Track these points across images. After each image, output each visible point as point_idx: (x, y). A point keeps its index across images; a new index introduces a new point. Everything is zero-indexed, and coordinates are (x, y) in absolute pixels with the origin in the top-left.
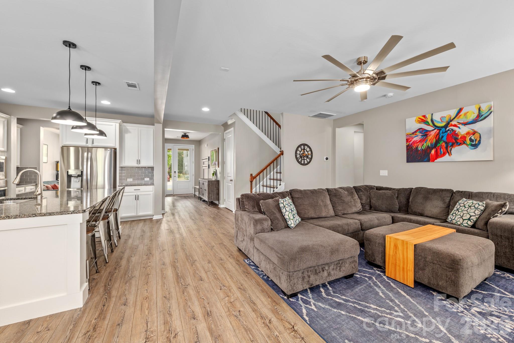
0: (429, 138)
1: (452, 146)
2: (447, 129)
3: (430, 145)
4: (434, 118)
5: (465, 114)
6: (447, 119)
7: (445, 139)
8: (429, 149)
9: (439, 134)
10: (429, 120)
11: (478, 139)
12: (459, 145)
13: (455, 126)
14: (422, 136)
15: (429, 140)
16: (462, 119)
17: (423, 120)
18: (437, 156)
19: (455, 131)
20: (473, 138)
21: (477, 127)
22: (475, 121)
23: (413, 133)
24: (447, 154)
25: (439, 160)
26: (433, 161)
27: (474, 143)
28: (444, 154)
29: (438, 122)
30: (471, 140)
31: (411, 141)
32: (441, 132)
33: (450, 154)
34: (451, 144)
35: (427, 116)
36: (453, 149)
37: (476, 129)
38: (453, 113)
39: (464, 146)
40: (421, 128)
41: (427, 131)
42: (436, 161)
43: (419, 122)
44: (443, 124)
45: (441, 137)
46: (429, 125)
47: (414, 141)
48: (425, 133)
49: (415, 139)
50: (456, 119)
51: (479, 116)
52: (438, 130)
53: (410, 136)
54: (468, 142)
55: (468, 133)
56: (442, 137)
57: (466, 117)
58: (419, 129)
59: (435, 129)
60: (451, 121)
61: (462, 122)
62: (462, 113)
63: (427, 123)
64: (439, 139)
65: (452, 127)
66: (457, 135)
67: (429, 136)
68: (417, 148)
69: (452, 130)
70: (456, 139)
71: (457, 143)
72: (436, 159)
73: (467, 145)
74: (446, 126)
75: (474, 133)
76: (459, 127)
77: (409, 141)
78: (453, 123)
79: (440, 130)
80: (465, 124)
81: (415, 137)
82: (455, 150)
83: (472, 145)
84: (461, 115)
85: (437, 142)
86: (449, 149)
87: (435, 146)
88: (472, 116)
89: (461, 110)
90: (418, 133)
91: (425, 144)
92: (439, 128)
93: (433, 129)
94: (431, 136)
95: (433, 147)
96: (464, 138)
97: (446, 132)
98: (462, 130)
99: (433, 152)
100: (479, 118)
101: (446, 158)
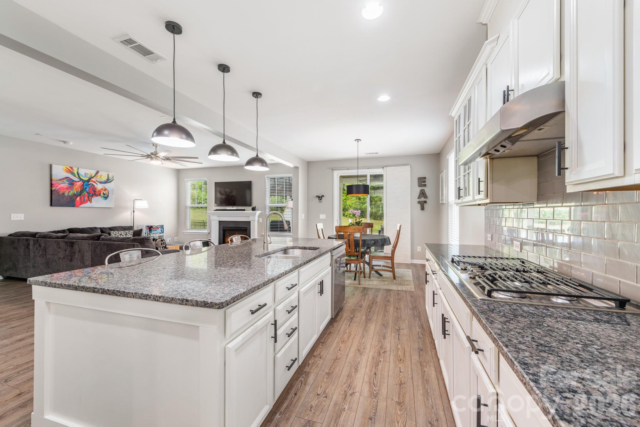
0: (76, 187)
1: (92, 196)
2: (89, 183)
3: (75, 193)
4: (80, 172)
5: (101, 176)
6: (89, 176)
7: (87, 190)
8: (75, 196)
9: (83, 185)
10: (76, 173)
11: (107, 194)
12: (97, 196)
13: (94, 182)
14: (69, 184)
15: (75, 189)
16: (98, 178)
17: (70, 171)
18: (82, 202)
19: (94, 186)
20: (104, 193)
21: (107, 186)
22: (105, 182)
23: (60, 180)
24: (89, 202)
25: (83, 205)
26: (78, 206)
27: (105, 196)
28: (87, 202)
29: (82, 176)
30: (104, 194)
31: (57, 186)
32: (85, 184)
33: (91, 202)
34: (91, 194)
35: (74, 168)
36: (93, 198)
37: (106, 187)
38: (93, 173)
39: (100, 197)
40: (68, 177)
41: (74, 181)
42: (80, 206)
43: (67, 172)
44: (86, 179)
45: (84, 188)
46: (75, 176)
47: (61, 187)
48: (72, 183)
49: (62, 185)
50: (95, 177)
51: (108, 179)
52: (82, 182)
53: (57, 181)
54: (102, 195)
55: (102, 189)
56: (86, 188)
57: (101, 178)
58: (67, 178)
59: (80, 181)
60: (92, 178)
61: (99, 181)
62: (99, 174)
63: (74, 175)
64: (83, 189)
65: (92, 183)
66: (95, 188)
67: (75, 185)
68: (64, 194)
69: (93, 184)
70: (95, 192)
71: (96, 194)
72: (80, 205)
73: (102, 197)
74: (88, 181)
75: (105, 190)
76: (97, 184)
77: (56, 186)
78: (93, 180)
79: (84, 183)
80: (101, 183)
81: (62, 184)
82: (94, 199)
83: (104, 197)
84: (98, 176)
85: (82, 192)
86: (90, 198)
87: (80, 194)
88: (104, 179)
89: (98, 172)
90: (65, 181)
91: (71, 192)
92: (84, 181)
93: (79, 180)
94: (77, 186)
95: (79, 194)
96: (100, 191)
97: (88, 185)
98: (99, 187)
99: (78, 199)
100: (108, 181)
101: (88, 204)
